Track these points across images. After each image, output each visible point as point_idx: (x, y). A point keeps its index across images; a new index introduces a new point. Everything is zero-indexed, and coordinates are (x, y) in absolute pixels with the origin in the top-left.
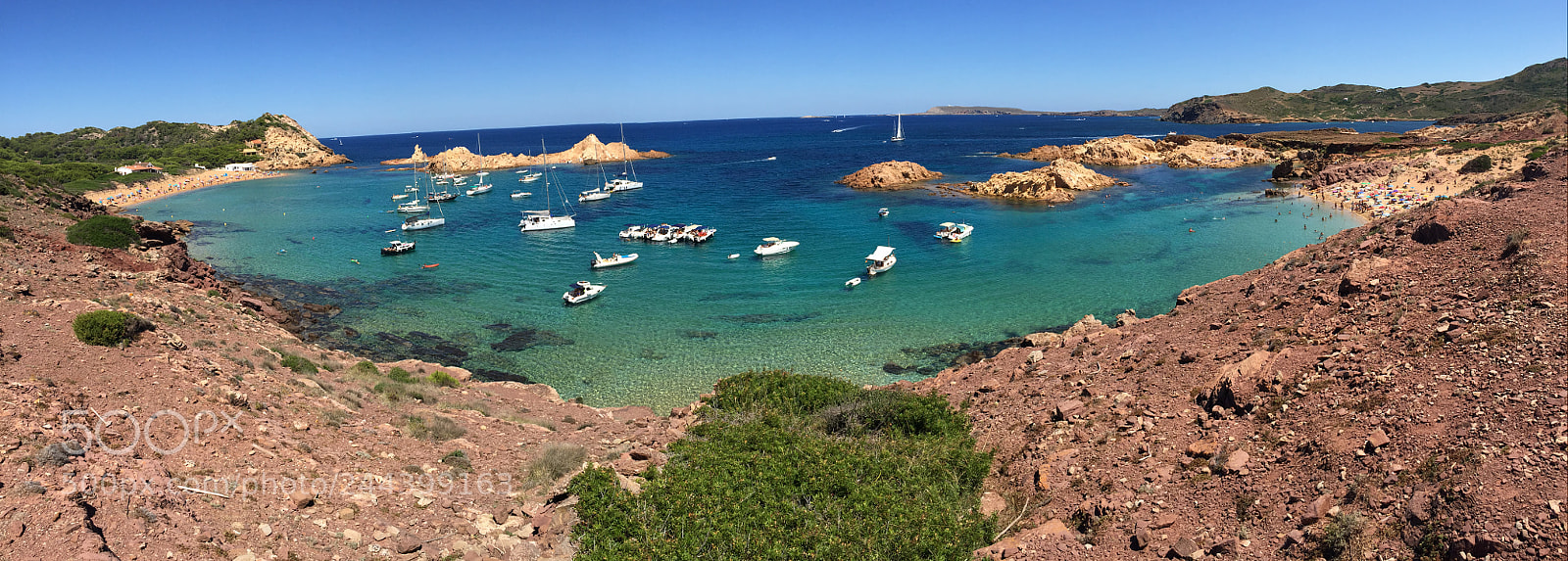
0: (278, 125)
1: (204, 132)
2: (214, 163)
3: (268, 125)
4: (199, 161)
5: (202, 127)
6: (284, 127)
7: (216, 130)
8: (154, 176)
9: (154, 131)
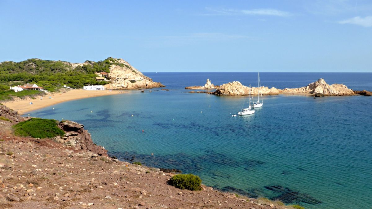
0: (118, 64)
1: (66, 66)
2: (76, 85)
3: (111, 64)
4: (65, 83)
5: (65, 64)
6: (122, 65)
7: (74, 66)
8: (37, 92)
9: (32, 65)
